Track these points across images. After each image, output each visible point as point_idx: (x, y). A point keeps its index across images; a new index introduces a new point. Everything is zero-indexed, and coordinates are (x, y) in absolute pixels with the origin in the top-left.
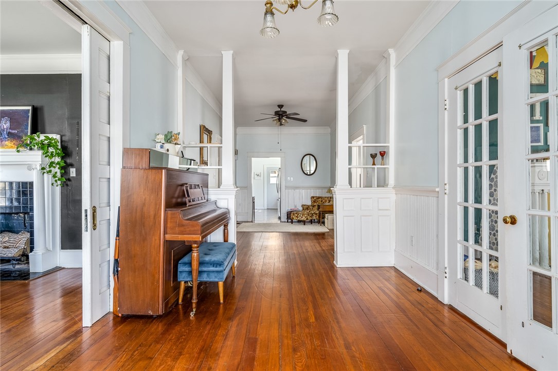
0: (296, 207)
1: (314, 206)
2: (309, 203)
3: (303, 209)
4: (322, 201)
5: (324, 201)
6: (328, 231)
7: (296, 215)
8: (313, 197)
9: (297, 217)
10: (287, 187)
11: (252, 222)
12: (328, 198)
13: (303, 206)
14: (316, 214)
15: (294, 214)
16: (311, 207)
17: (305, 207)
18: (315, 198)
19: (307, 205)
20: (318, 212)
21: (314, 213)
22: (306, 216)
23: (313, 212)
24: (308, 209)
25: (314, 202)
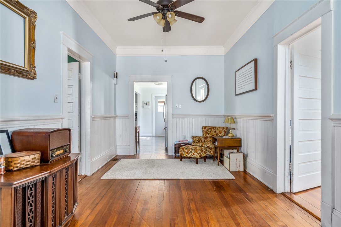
0: (185, 138)
1: (206, 138)
2: (200, 134)
3: (194, 142)
4: (215, 132)
5: (217, 132)
6: (233, 177)
7: (186, 151)
8: (205, 127)
9: (187, 153)
10: (174, 116)
11: (133, 157)
12: (223, 128)
13: (193, 137)
14: (211, 149)
15: (183, 149)
16: (203, 139)
17: (196, 139)
18: (207, 129)
19: (198, 137)
20: (212, 146)
21: (208, 147)
22: (198, 152)
23: (206, 146)
24: (199, 141)
25: (206, 133)
